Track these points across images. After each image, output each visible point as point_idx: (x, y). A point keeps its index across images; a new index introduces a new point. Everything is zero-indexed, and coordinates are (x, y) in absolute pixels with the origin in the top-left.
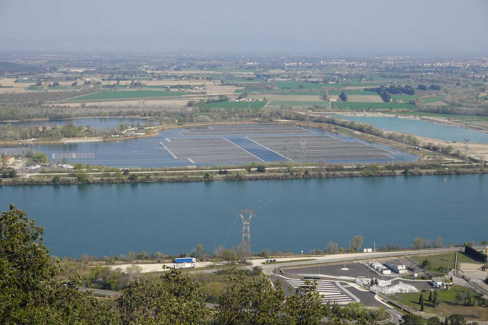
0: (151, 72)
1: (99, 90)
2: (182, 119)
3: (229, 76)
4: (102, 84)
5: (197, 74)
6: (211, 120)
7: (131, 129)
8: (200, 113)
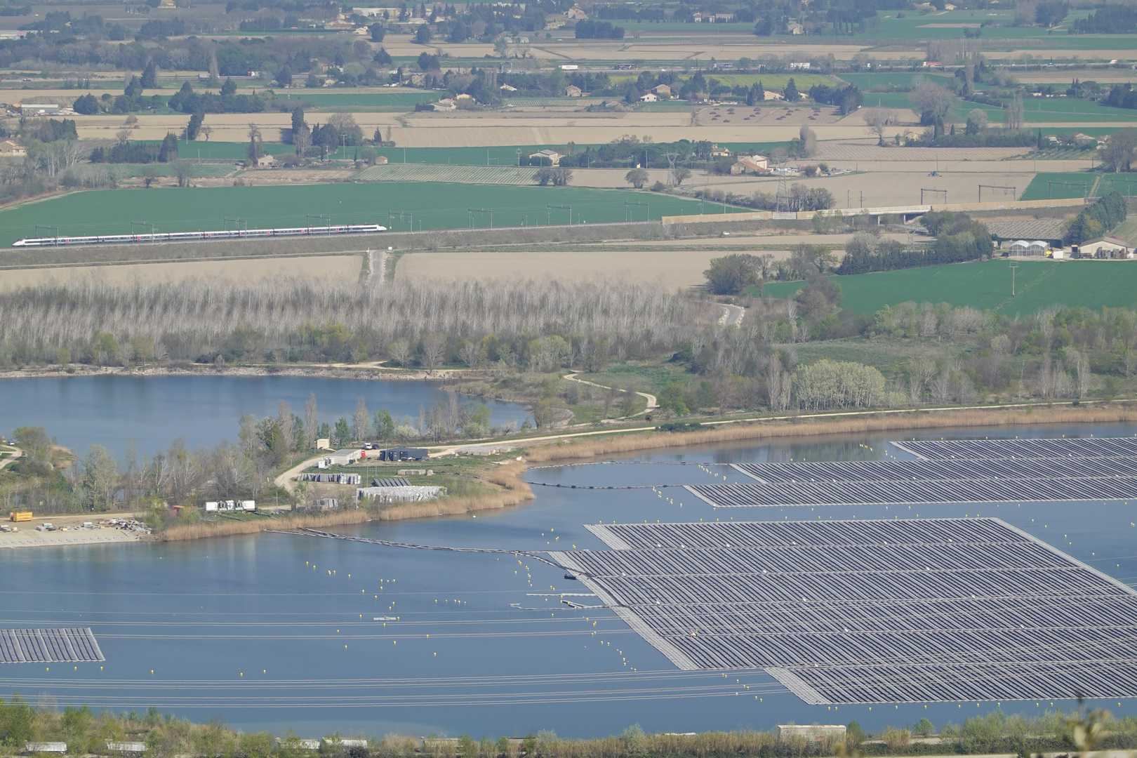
0: (417, 51)
1: (68, 182)
2: (690, 385)
3: (977, 79)
4: (82, 133)
5: (743, 66)
6: (898, 397)
7: (334, 460)
8: (816, 344)
